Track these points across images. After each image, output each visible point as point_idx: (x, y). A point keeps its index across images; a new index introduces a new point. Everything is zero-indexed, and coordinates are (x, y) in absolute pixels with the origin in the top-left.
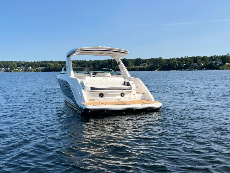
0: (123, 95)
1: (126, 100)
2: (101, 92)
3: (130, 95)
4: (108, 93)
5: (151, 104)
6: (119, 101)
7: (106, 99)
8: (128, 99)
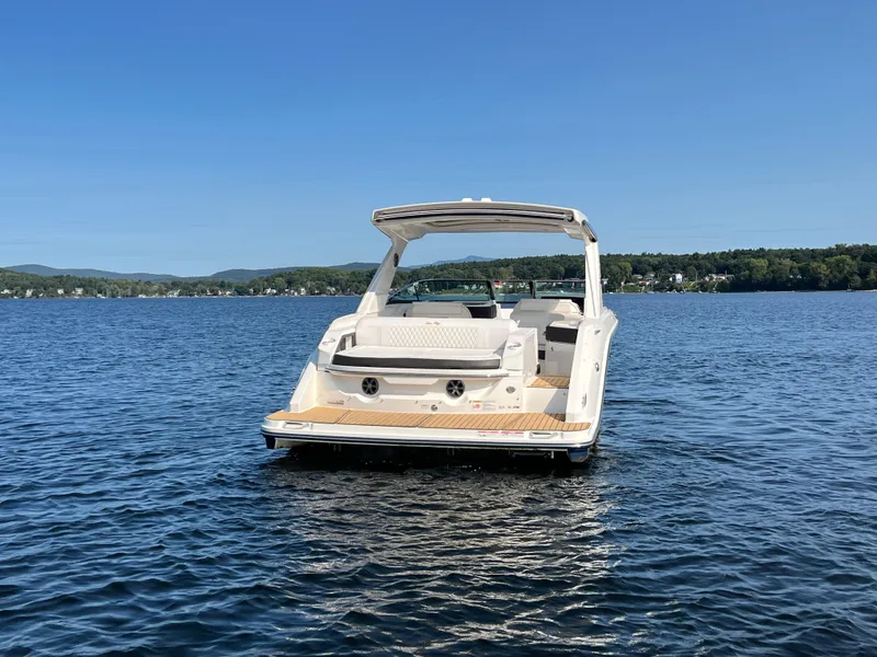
0: (456, 388)
1: (469, 411)
2: (369, 375)
3: (489, 392)
4: (388, 380)
5: (527, 434)
6: (434, 413)
7: (384, 401)
8: (478, 406)
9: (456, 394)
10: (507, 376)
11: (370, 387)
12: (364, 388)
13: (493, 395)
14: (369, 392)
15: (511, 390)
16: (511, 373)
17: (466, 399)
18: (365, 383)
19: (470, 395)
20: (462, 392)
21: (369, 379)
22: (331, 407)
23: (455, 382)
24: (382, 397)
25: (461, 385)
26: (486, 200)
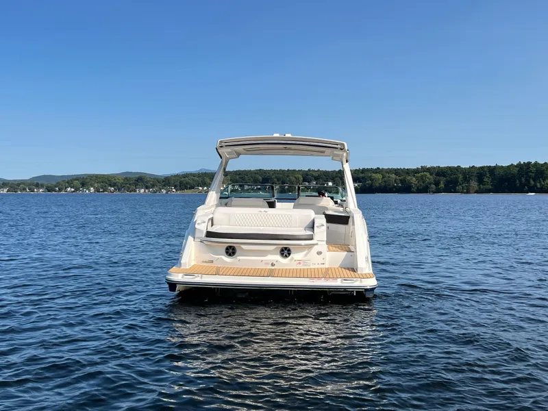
0: (285, 252)
1: (295, 266)
2: (230, 244)
3: (306, 255)
4: (244, 247)
5: (339, 280)
6: (273, 268)
7: (240, 260)
8: (300, 263)
9: (286, 256)
10: (317, 244)
11: (231, 251)
12: (227, 253)
13: (308, 257)
14: (230, 255)
15: (319, 253)
16: (319, 243)
17: (292, 259)
18: (227, 249)
19: (295, 256)
20: (289, 254)
21: (230, 247)
22: (205, 264)
23: (286, 248)
24: (239, 258)
25: (289, 250)
26: (288, 135)
